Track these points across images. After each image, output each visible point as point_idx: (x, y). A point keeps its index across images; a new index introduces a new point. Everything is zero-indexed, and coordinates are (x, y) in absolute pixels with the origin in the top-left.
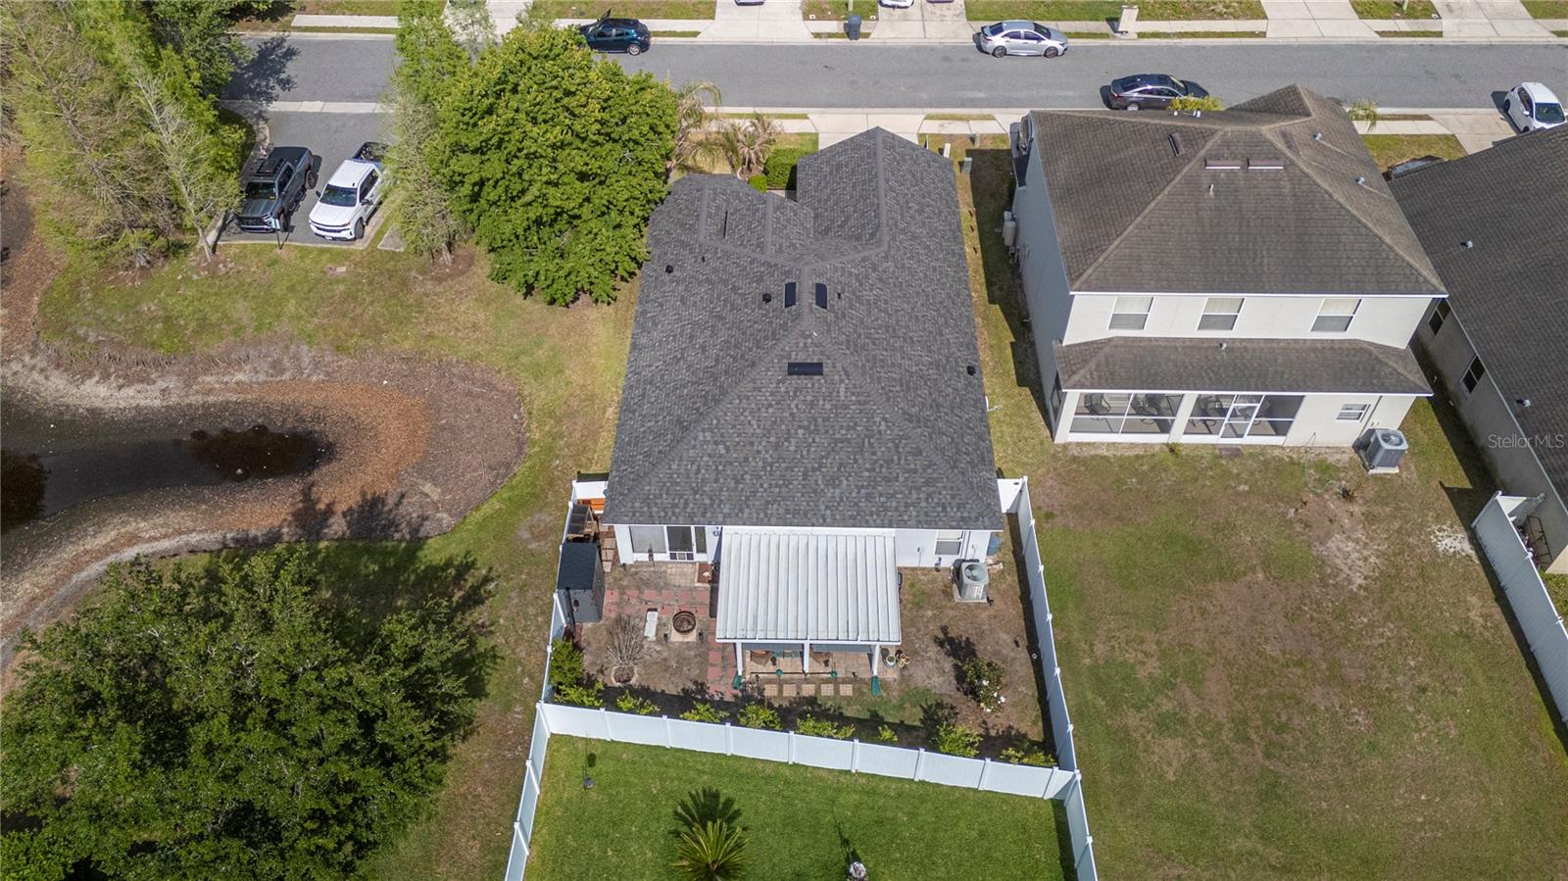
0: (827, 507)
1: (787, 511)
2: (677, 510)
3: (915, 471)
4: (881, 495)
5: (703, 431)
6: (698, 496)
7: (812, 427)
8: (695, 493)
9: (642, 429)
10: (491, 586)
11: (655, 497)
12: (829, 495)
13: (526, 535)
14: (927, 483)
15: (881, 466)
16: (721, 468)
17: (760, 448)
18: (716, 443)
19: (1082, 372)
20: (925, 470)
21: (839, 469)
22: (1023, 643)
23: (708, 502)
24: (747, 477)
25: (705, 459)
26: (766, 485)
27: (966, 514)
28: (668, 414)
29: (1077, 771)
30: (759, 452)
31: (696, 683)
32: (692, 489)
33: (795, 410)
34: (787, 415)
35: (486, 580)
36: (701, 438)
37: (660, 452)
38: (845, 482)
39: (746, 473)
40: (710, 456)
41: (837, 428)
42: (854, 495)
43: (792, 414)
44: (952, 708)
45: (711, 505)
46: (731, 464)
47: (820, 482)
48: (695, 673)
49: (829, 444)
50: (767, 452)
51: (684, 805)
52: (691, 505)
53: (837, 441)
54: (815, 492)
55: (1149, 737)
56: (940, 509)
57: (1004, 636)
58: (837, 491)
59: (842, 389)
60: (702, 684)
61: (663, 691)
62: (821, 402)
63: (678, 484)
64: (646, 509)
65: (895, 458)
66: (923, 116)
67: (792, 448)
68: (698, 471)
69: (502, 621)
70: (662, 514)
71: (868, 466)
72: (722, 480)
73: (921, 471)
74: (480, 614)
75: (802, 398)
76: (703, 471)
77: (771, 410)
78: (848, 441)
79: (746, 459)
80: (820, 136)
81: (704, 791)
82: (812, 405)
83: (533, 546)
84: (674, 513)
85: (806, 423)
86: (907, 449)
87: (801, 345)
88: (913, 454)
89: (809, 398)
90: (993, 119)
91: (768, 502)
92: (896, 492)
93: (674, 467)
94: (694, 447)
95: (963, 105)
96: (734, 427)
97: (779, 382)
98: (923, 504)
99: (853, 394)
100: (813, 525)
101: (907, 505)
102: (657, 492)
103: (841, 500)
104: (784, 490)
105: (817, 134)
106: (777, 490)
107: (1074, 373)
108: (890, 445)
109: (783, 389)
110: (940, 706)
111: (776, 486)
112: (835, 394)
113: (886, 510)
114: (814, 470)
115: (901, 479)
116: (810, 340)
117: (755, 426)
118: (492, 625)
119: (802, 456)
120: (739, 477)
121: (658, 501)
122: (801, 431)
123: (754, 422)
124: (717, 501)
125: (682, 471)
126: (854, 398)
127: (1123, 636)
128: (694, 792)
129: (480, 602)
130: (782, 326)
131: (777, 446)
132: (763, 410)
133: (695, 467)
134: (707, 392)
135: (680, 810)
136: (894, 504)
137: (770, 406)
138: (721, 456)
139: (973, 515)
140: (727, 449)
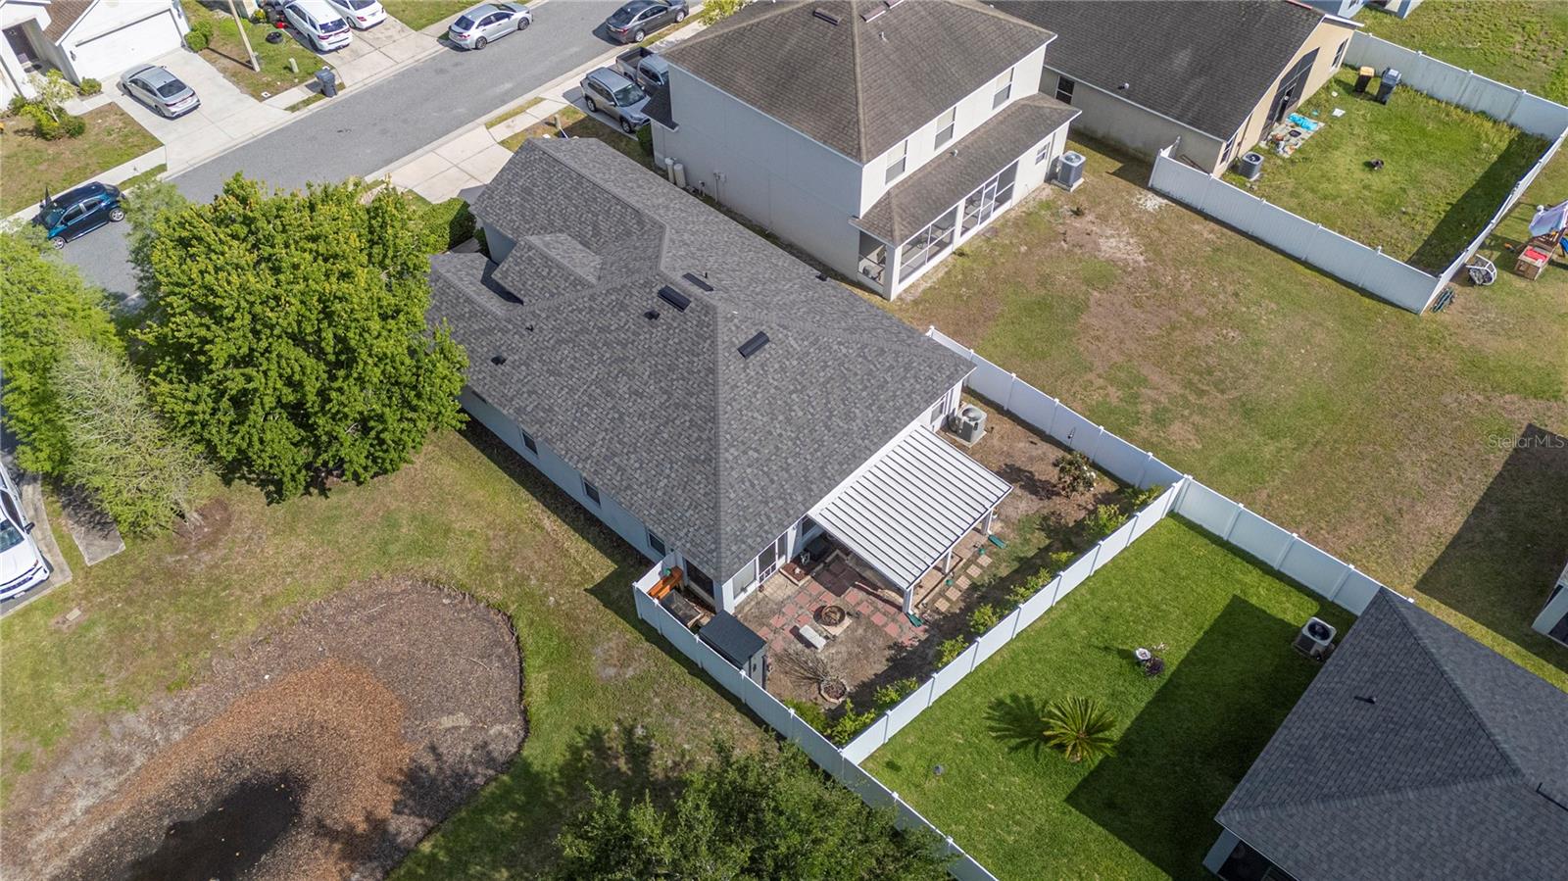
0: (863, 439)
1: (840, 464)
2: (766, 528)
3: (892, 367)
4: (887, 401)
5: (727, 450)
6: (771, 505)
7: (799, 387)
8: (767, 503)
9: (660, 493)
10: (639, 732)
11: (741, 531)
12: (856, 429)
13: (612, 671)
14: (906, 370)
15: (869, 380)
16: (765, 469)
17: (779, 431)
18: (745, 453)
19: (896, 227)
20: (897, 361)
21: (844, 404)
22: (1036, 439)
23: (781, 503)
24: (790, 461)
25: (749, 471)
26: (808, 457)
27: (948, 373)
28: (671, 462)
29: (1186, 476)
30: (780, 435)
31: (890, 648)
32: (761, 502)
33: (776, 383)
34: (773, 391)
35: (629, 732)
36: (731, 458)
37: (706, 494)
38: (857, 411)
39: (786, 458)
40: (749, 466)
41: (815, 374)
42: (871, 415)
43: (776, 388)
44: (1053, 513)
45: (786, 503)
46: (770, 460)
47: (841, 424)
48: (880, 642)
49: (821, 390)
50: (785, 430)
51: (991, 729)
52: (773, 515)
53: (824, 384)
54: (844, 434)
55: (1162, 434)
56: (930, 382)
57: (1021, 445)
58: (858, 421)
59: (792, 342)
60: (895, 644)
61: (875, 675)
62: (787, 363)
63: (748, 507)
64: (743, 546)
65: (872, 367)
66: (482, 127)
67: (800, 414)
68: (753, 485)
69: (686, 746)
70: (759, 540)
71: (860, 387)
72: (776, 478)
73: (895, 364)
74: (661, 758)
75: (772, 370)
76: (756, 482)
77: (759, 396)
78: (831, 378)
79: (777, 447)
81: (990, 707)
82: (783, 369)
83: (630, 673)
84: (766, 532)
85: (792, 387)
86: (873, 355)
87: (733, 328)
88: (880, 355)
89: (777, 366)
90: (542, 100)
91: (822, 468)
92: (894, 392)
93: (732, 496)
94: (732, 468)
95: (504, 102)
96: (745, 429)
97: (744, 369)
98: (918, 386)
99: (803, 340)
100: (866, 460)
101: (909, 396)
102: (739, 526)
103: (867, 426)
104: (823, 449)
106: (819, 454)
107: (892, 231)
108: (860, 360)
109: (753, 373)
110: (1045, 518)
111: (816, 451)
112: (791, 350)
113: (899, 409)
114: (829, 418)
115: (889, 379)
116: (736, 321)
117: (760, 417)
118: (683, 756)
119: (812, 414)
120: (785, 466)
121: (747, 532)
122: (794, 396)
123: (756, 415)
124: (788, 497)
125: (742, 494)
126: (806, 343)
127: (1078, 388)
128: (985, 715)
129: (647, 752)
130: (700, 324)
131: (788, 420)
132: (753, 400)
133: (747, 484)
134: (691, 420)
135: (994, 734)
136: (901, 401)
137: (755, 393)
138: (757, 460)
139: (952, 369)
140: (756, 450)
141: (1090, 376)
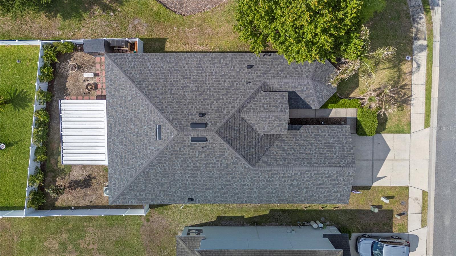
0: (113, 140)
1: (111, 124)
2: (110, 82)
3: (125, 174)
4: (117, 160)
5: (135, 90)
6: (114, 89)
7: (138, 135)
8: (115, 89)
9: (148, 64)
10: (112, 14)
11: (114, 73)
12: (117, 141)
13: (136, 22)
14: (122, 179)
15: (126, 161)
16: (124, 98)
17: (131, 114)
18: (132, 96)
19: (184, 246)
20: (126, 178)
21: (125, 145)
22: (91, 204)
23: (113, 93)
24: (121, 109)
25: (126, 92)
26: (119, 116)
27: (113, 191)
28: (152, 75)
29: (24, 216)
30: (129, 113)
31: (70, 92)
32: (117, 87)
33: (144, 128)
34: (143, 124)
35: (114, 11)
36: (133, 90)
37: (131, 73)
38: (121, 147)
39: (123, 108)
40: (127, 93)
41: (139, 145)
42: (117, 150)
43: (142, 127)
44: (65, 178)
45: (112, 95)
46: (125, 102)
47: (121, 137)
48: (74, 92)
49: (133, 141)
50: (130, 116)
51: (26, 92)
52: (111, 87)
53: (134, 144)
54: (118, 135)
55: (58, 239)
56: (114, 182)
57: (94, 198)
58: (118, 144)
59: (152, 148)
60: (69, 95)
61: (67, 82)
62: (147, 139)
63: (118, 81)
64: (109, 70)
65: (129, 167)
66: (426, 190)
67: (131, 127)
68: (122, 89)
69: (96, 20)
70: (108, 76)
71: (126, 156)
72: (120, 99)
73: (125, 177)
74: (99, 12)
75: (148, 131)
76: (122, 91)
77: (144, 118)
78: (134, 149)
79: (127, 108)
80: (407, 136)
81: (32, 98)
82: (146, 135)
83: (130, 26)
84: (109, 81)
85: (140, 132)
86: (132, 172)
87: (168, 131)
88: (131, 174)
89: (148, 134)
90: (423, 226)
91: (113, 117)
92: (118, 166)
93: (123, 79)
94: (130, 87)
95: (436, 211)
96: (138, 103)
97: (154, 121)
98: (115, 176)
99: (151, 152)
100: (107, 134)
101: (115, 170)
102: (115, 73)
103: (116, 145)
104: (118, 123)
105: (409, 133)
106: (118, 121)
107: (184, 242)
108: (133, 166)
109: (151, 123)
110: (65, 174)
111: (119, 120)
112: (150, 144)
113: (113, 162)
114: (124, 135)
115: (123, 169)
116: (170, 134)
117: (138, 112)
118: (94, 17)
119: (129, 130)
120: (121, 105)
121: (112, 74)
122: (137, 130)
123: (139, 111)
124: (113, 97)
125: (122, 83)
126: (149, 152)
127: (95, 238)
128: (31, 95)
129: (104, 11)
130: (180, 123)
131: (132, 120)
132: (144, 115)
133: (123, 88)
134: (156, 91)
135: (24, 91)
136: (115, 165)
137: (145, 118)
138: (127, 98)
139: (113, 194)
140: (130, 100)
141: (96, 247)
